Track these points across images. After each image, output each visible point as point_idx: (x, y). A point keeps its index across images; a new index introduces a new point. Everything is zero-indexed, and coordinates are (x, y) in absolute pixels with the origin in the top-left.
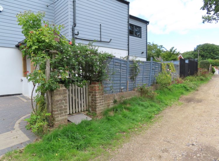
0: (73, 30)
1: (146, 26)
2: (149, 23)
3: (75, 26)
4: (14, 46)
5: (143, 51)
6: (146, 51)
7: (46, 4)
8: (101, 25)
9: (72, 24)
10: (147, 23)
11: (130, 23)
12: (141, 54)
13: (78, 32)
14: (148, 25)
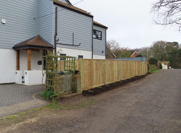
0: (55, 38)
1: (105, 31)
2: (108, 28)
3: (57, 35)
4: (11, 48)
5: (103, 50)
6: (105, 51)
7: (34, 17)
8: (74, 34)
9: (54, 33)
10: (106, 28)
11: (93, 29)
12: (102, 53)
13: (58, 39)
14: (107, 30)
